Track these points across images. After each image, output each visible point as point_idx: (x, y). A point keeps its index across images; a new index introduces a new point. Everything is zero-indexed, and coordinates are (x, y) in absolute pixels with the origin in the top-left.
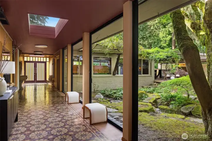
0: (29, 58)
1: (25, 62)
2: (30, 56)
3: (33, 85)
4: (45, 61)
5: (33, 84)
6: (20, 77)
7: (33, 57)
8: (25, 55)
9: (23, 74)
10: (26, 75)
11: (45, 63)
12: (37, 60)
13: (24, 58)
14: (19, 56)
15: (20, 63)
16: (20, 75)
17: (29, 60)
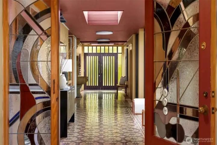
0: (90, 48)
1: (86, 55)
2: (92, 44)
3: (96, 93)
4: (116, 52)
5: (97, 91)
6: (78, 78)
7: (96, 46)
8: (86, 44)
9: (82, 75)
10: (87, 76)
11: (116, 55)
12: (103, 52)
13: (83, 49)
14: (77, 47)
15: (78, 58)
16: (77, 75)
17: (90, 52)
